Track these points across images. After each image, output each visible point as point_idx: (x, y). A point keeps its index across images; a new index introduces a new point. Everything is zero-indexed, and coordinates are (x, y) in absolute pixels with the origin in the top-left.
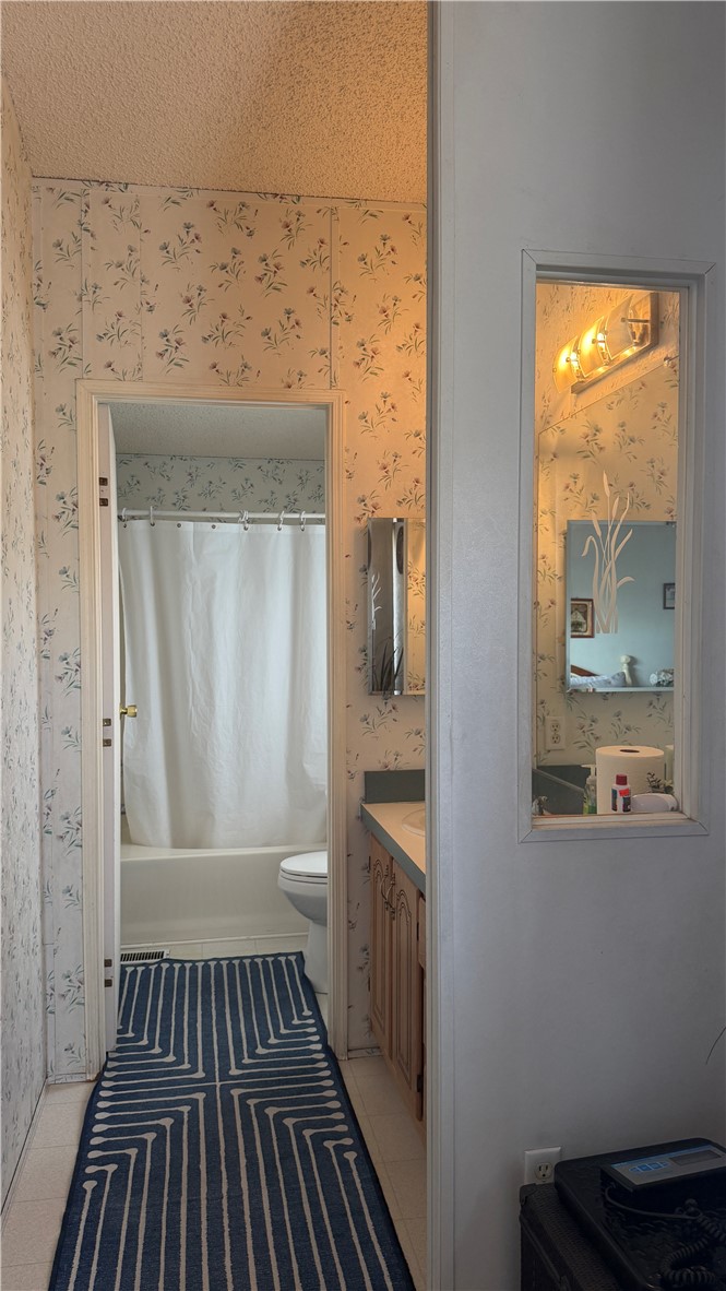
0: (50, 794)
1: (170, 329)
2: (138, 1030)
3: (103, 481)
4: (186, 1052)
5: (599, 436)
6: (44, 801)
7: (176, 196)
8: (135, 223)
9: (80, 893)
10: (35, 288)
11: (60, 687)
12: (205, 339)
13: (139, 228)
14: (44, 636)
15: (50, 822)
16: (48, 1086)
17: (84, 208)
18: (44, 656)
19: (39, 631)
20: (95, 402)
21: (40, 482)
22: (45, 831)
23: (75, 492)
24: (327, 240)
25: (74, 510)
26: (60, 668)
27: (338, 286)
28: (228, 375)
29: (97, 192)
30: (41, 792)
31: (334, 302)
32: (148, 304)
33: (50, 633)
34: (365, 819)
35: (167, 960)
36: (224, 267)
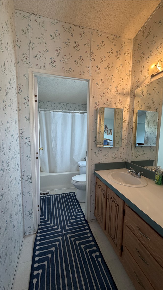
0: (23, 171)
1: (52, 57)
2: (45, 216)
3: (36, 96)
4: (56, 222)
5: (143, 93)
6: (22, 173)
7: (54, 22)
8: (43, 28)
9: (31, 193)
10: (17, 41)
11: (25, 146)
12: (61, 61)
13: (44, 29)
14: (21, 133)
15: (24, 177)
16: (25, 236)
17: (30, 21)
18: (21, 138)
19: (19, 132)
20: (33, 75)
21: (19, 94)
22: (22, 180)
23: (28, 97)
24: (90, 40)
25: (28, 101)
26: (25, 141)
27: (92, 51)
28: (66, 71)
29: (33, 17)
30: (21, 170)
31: (91, 55)
32: (47, 50)
33: (22, 132)
34: (95, 173)
35: (49, 195)
36: (66, 43)
